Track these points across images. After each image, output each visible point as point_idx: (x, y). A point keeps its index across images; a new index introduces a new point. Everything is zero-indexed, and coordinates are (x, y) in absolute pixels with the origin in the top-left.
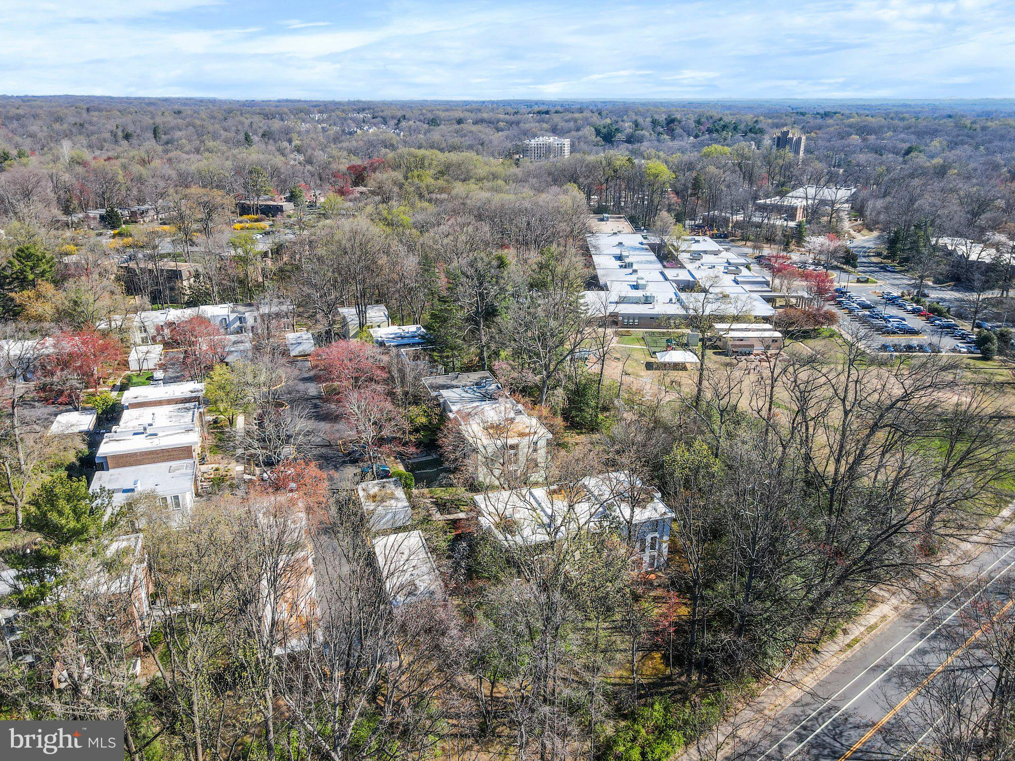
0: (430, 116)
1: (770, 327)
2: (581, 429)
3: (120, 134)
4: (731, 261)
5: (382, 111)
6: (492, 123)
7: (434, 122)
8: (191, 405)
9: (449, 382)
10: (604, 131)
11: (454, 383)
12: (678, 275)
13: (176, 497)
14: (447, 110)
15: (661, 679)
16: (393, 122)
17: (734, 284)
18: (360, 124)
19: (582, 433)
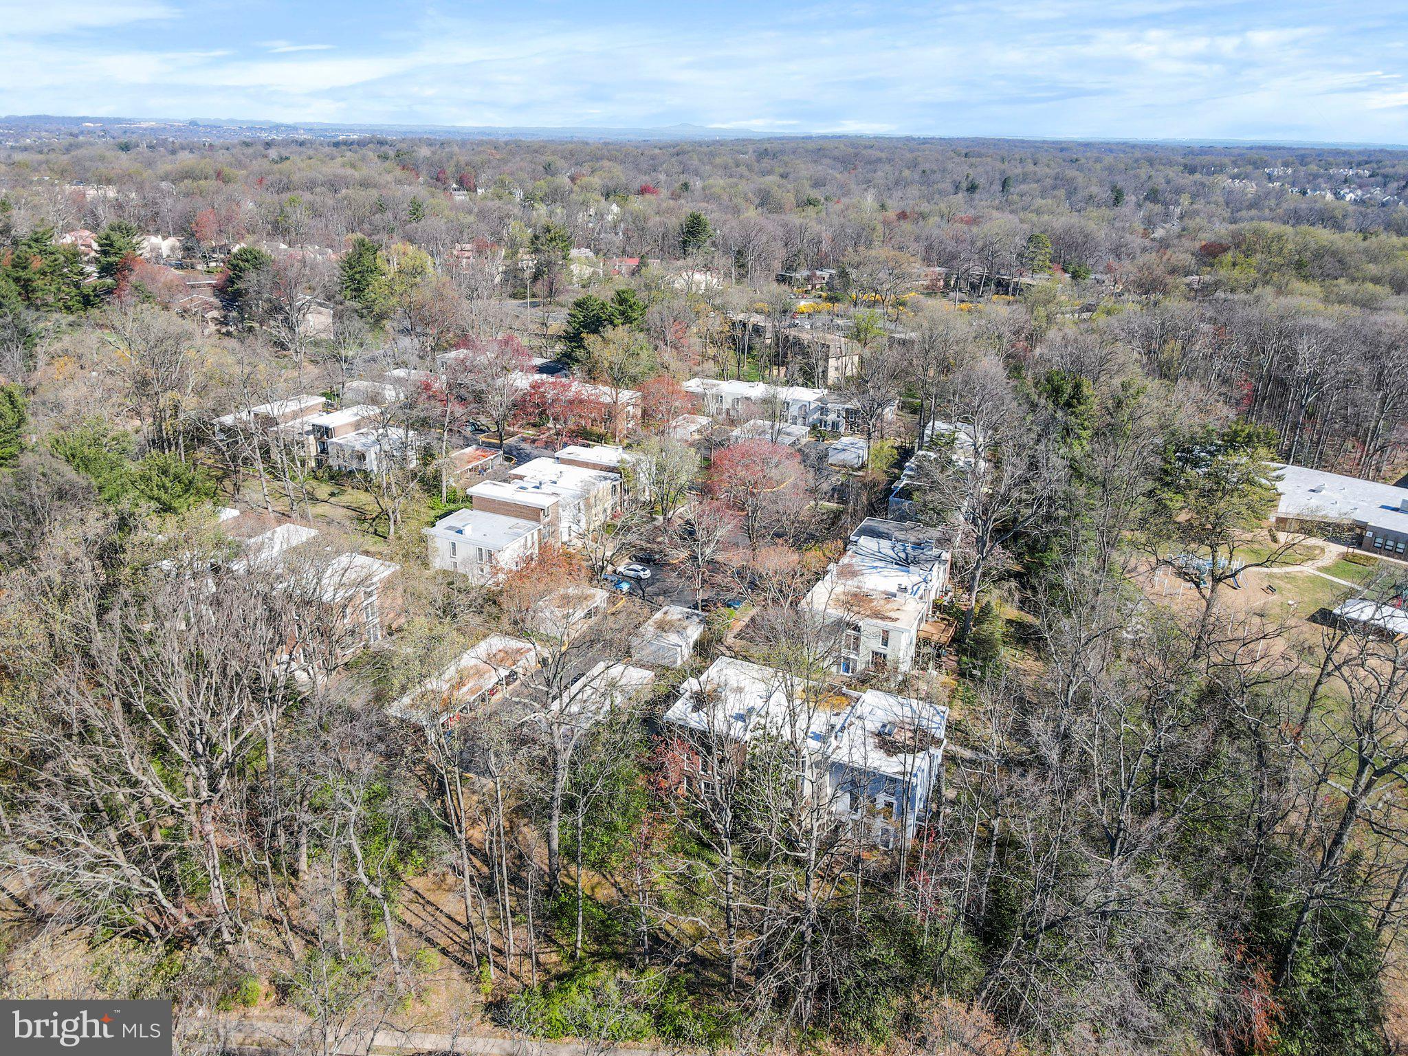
8: (613, 475)
9: (892, 531)
11: (896, 534)
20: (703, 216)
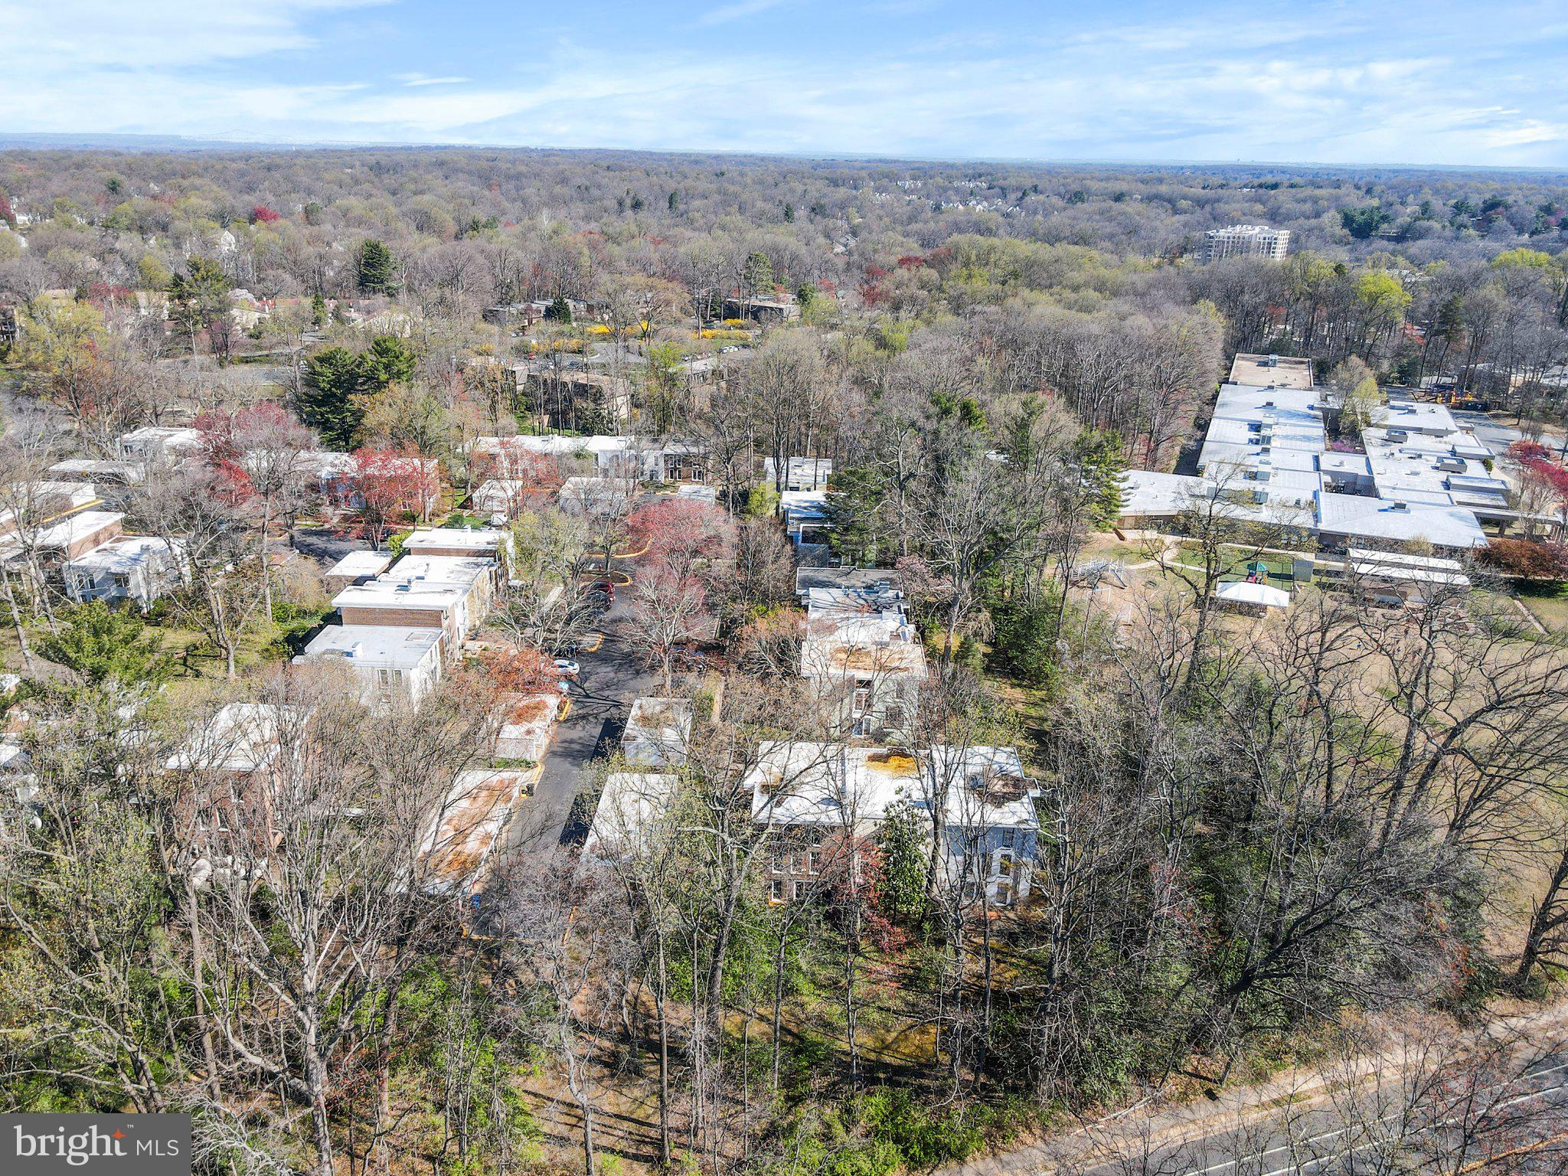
0: (1075, 187)
1: (1457, 566)
2: (1023, 679)
3: (628, 202)
4: (1458, 450)
5: (1005, 179)
6: (1171, 203)
7: (1077, 197)
8: (485, 560)
9: (832, 578)
10: (1360, 219)
11: (838, 581)
12: (1341, 464)
13: (399, 673)
14: (1108, 179)
15: (920, 1065)
16: (1013, 197)
17: (1441, 489)
18: (966, 196)
19: (1019, 686)
20: (382, 245)
